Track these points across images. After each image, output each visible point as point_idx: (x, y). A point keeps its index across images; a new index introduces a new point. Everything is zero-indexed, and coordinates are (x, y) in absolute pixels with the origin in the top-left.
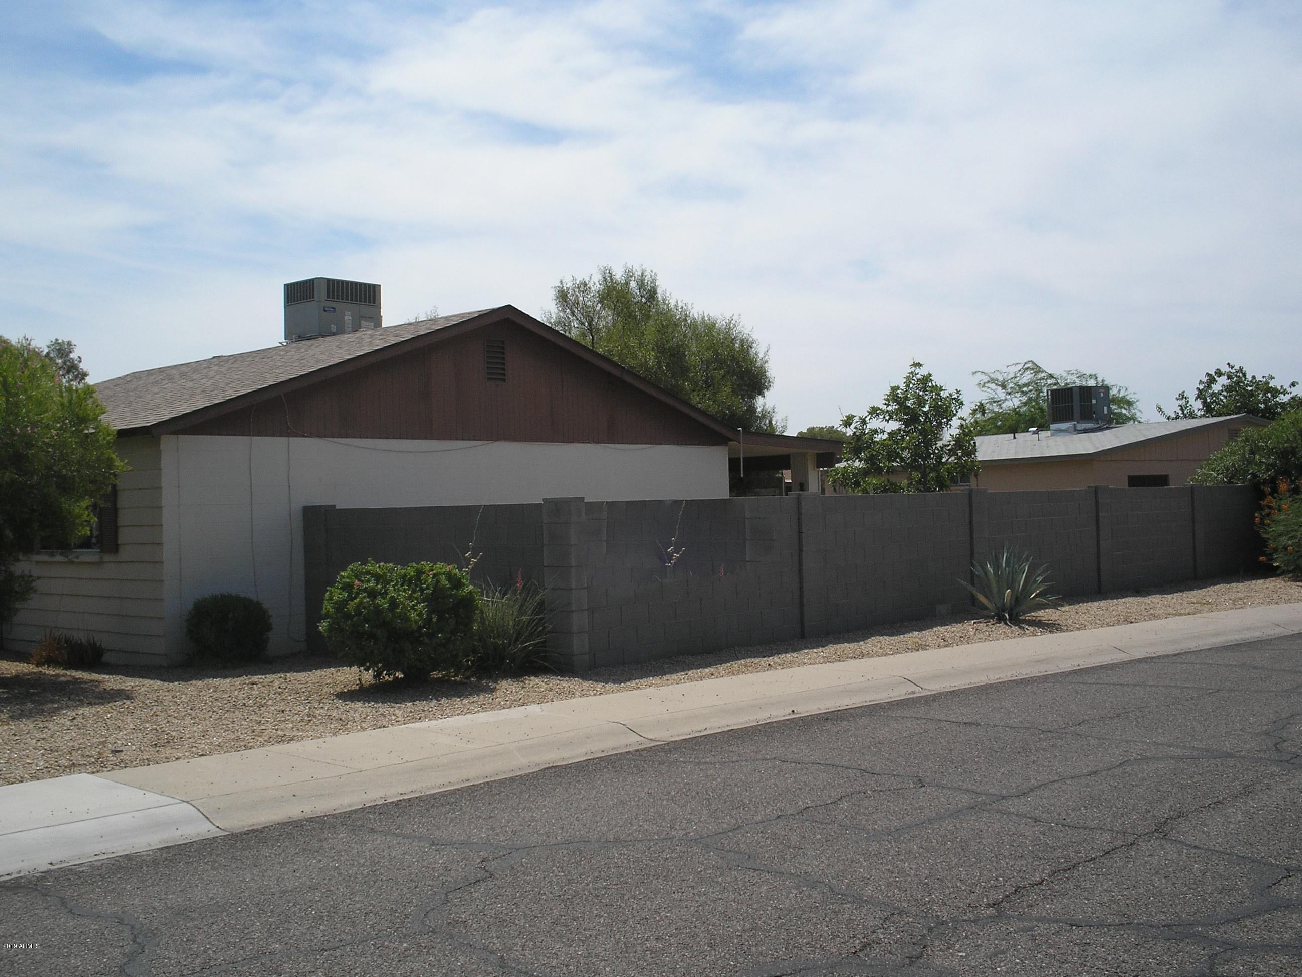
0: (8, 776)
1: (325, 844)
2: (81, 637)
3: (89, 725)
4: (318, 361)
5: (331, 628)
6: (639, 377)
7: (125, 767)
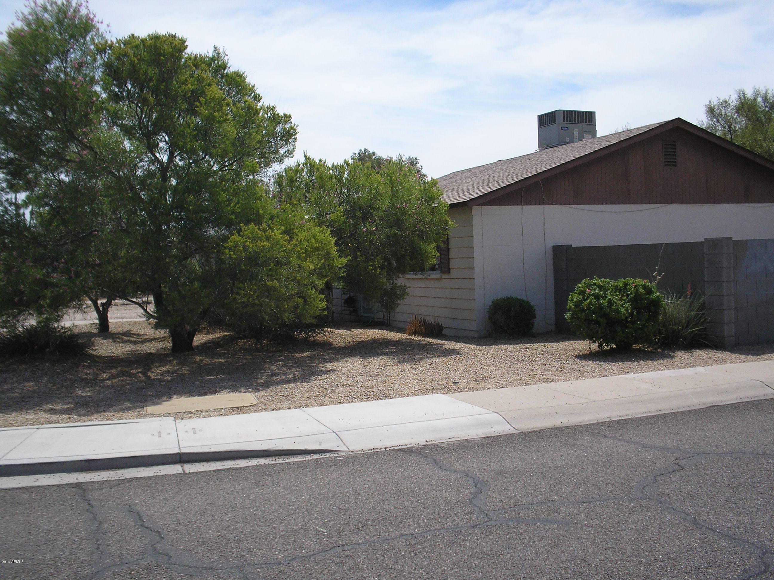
0: (400, 393)
1: (577, 442)
2: (431, 320)
3: (439, 368)
4: (560, 160)
5: (572, 317)
6: (766, 159)
7: (461, 392)
